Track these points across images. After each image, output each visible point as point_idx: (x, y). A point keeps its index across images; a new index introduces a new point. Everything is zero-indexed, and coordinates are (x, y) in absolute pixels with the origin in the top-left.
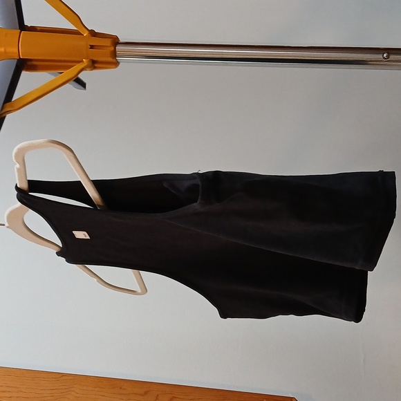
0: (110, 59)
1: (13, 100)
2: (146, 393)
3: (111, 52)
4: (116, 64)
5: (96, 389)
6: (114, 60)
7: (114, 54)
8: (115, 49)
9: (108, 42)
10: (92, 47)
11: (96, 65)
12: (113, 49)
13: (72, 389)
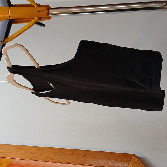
0: (47, 16)
1: (9, 37)
2: (73, 154)
3: (47, 13)
4: (50, 18)
5: (53, 153)
6: (48, 16)
7: (48, 14)
8: (48, 11)
9: (45, 9)
10: (38, 12)
11: (41, 19)
12: (47, 11)
13: (43, 153)
